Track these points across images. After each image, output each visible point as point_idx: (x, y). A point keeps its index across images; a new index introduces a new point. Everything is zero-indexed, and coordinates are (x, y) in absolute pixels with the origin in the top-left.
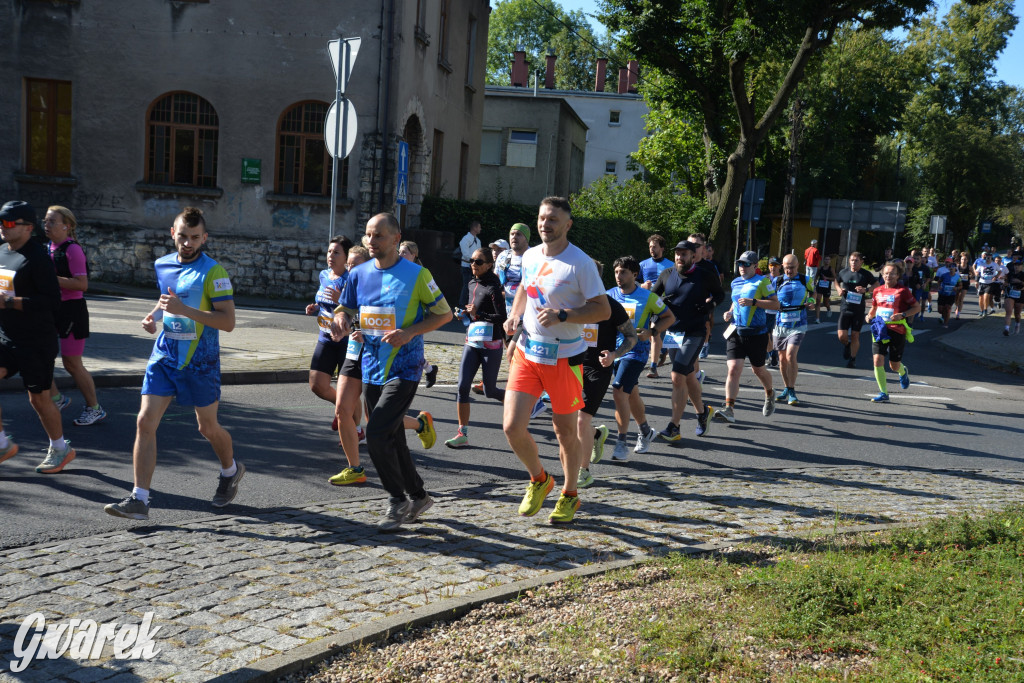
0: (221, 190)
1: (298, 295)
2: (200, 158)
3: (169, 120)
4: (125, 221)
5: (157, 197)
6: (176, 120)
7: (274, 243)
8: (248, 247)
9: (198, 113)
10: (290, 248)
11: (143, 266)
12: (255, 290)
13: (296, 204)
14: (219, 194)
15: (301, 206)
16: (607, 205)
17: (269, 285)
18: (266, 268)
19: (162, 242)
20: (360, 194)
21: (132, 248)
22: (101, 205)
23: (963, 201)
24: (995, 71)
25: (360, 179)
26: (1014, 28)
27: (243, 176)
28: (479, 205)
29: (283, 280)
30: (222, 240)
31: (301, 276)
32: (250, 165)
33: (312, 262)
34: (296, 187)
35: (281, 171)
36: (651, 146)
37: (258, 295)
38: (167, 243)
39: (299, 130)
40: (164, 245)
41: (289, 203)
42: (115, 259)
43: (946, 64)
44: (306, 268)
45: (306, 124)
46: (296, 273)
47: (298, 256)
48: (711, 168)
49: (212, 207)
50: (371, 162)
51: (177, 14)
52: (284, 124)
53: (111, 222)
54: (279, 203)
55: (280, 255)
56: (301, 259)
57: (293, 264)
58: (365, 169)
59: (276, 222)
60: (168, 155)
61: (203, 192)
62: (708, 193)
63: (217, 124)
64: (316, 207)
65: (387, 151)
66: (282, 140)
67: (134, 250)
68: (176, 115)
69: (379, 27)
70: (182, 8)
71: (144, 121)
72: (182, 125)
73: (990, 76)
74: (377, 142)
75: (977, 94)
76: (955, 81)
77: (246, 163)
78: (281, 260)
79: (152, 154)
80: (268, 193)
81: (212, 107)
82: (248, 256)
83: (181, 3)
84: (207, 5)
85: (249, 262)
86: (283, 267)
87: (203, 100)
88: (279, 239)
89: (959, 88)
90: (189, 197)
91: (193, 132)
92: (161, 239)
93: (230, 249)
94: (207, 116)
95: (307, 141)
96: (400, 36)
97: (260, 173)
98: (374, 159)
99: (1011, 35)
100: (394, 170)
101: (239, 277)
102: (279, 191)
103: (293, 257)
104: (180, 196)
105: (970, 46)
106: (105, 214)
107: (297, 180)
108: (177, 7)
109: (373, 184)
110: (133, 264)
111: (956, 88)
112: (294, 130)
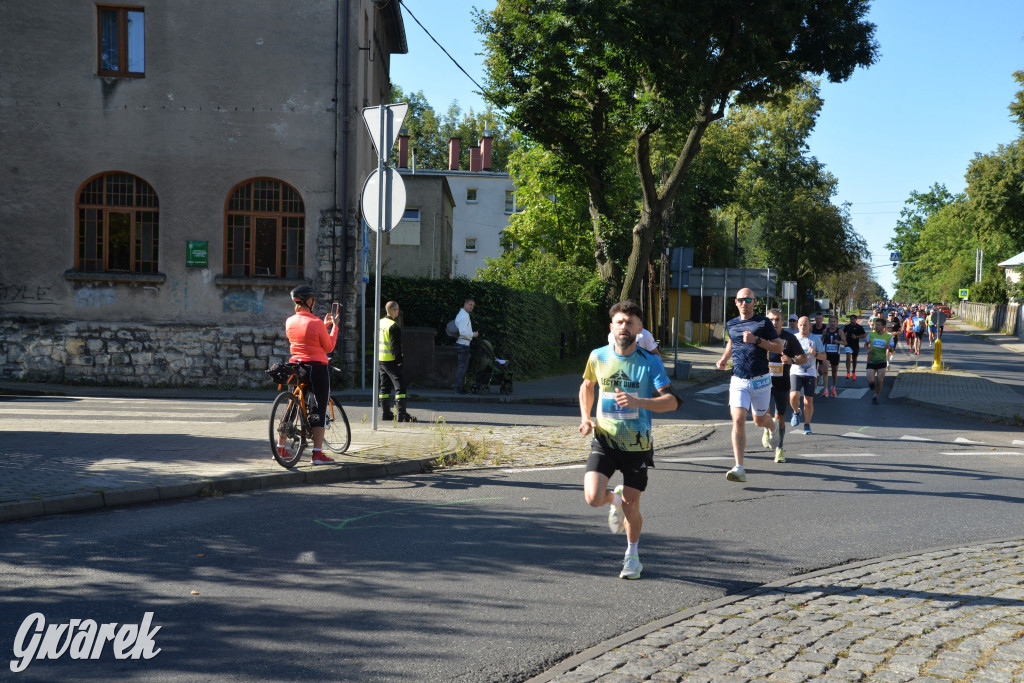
0: (164, 275)
1: (254, 384)
2: (138, 242)
3: (101, 203)
4: (54, 314)
5: (90, 286)
6: (109, 203)
7: (225, 330)
8: (195, 335)
9: (134, 195)
10: (243, 335)
11: (77, 361)
12: (206, 382)
13: (249, 287)
14: (162, 280)
15: (253, 289)
16: (514, 280)
17: (220, 375)
18: (218, 357)
19: (97, 335)
20: (320, 274)
21: (62, 342)
22: (23, 297)
23: (807, 266)
24: (808, 147)
25: (319, 258)
26: (820, 109)
27: (188, 259)
28: (425, 282)
29: (236, 369)
30: (167, 329)
31: (257, 363)
32: (195, 248)
33: (270, 347)
34: (247, 269)
35: (230, 252)
36: (521, 221)
37: (209, 386)
38: (102, 336)
39: (248, 209)
40: (99, 338)
41: (240, 286)
42: (43, 356)
43: (762, 142)
44: (262, 355)
45: (256, 203)
46: (251, 361)
47: (253, 343)
48: (599, 240)
49: (154, 294)
50: (330, 240)
51: (108, 90)
52: (231, 204)
53: (36, 316)
54: (230, 287)
55: (232, 342)
56: (256, 346)
57: (248, 351)
58: (324, 248)
59: (226, 307)
60: (100, 240)
61: (144, 279)
62: (599, 264)
63: (157, 204)
64: (270, 290)
65: (346, 228)
66: (230, 219)
67: (65, 345)
68: (109, 197)
69: (333, 100)
70: (114, 84)
71: (73, 204)
72: (116, 208)
73: (804, 152)
74: (336, 219)
75: (795, 168)
76: (774, 157)
77: (191, 246)
78: (234, 347)
79: (82, 240)
80: (217, 277)
81: (151, 189)
82: (197, 345)
83: (113, 78)
84: (143, 80)
85: (197, 351)
86: (236, 355)
87: (140, 181)
88: (231, 325)
89: (777, 164)
90: (127, 284)
91: (129, 215)
92: (96, 331)
93: (175, 339)
94: (145, 197)
95: (260, 222)
96: (356, 109)
97: (206, 256)
98: (333, 236)
99: (819, 115)
100: (354, 247)
101: (186, 368)
102: (228, 274)
103: (247, 343)
104: (116, 284)
105: (785, 126)
106: (29, 307)
107: (247, 261)
108: (109, 82)
109: (334, 262)
110: (64, 360)
111: (774, 164)
112: (242, 209)
